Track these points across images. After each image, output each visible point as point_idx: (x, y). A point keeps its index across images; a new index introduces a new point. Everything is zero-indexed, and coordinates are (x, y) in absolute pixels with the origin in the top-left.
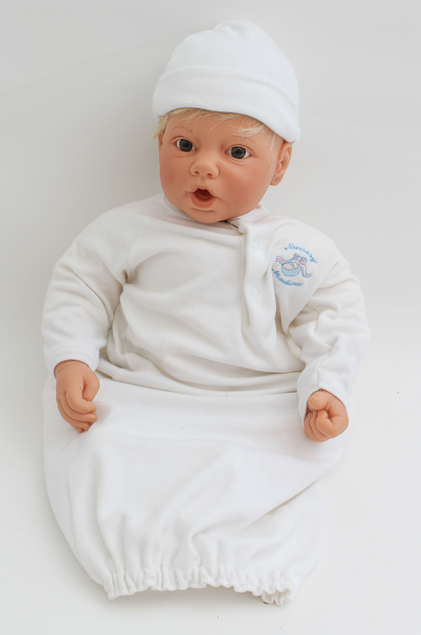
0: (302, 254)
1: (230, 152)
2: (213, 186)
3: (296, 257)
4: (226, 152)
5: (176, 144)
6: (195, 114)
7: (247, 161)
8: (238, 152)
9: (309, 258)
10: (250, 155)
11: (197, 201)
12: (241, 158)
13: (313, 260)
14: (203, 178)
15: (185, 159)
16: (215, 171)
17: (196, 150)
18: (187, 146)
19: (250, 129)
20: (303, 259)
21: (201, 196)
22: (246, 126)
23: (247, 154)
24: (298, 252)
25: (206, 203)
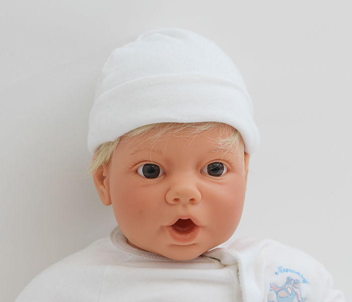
0: (294, 276)
1: (206, 170)
2: (197, 213)
3: (289, 280)
4: (202, 172)
5: (136, 172)
6: (164, 131)
7: (226, 177)
8: (215, 169)
9: (301, 280)
10: (228, 171)
11: (178, 235)
12: (219, 175)
13: (305, 281)
14: (185, 206)
15: (154, 188)
16: (198, 195)
17: (165, 174)
18: (152, 171)
19: (228, 139)
20: (296, 282)
21: (180, 229)
22: (223, 137)
23: (225, 171)
24: (289, 274)
25: (189, 236)
